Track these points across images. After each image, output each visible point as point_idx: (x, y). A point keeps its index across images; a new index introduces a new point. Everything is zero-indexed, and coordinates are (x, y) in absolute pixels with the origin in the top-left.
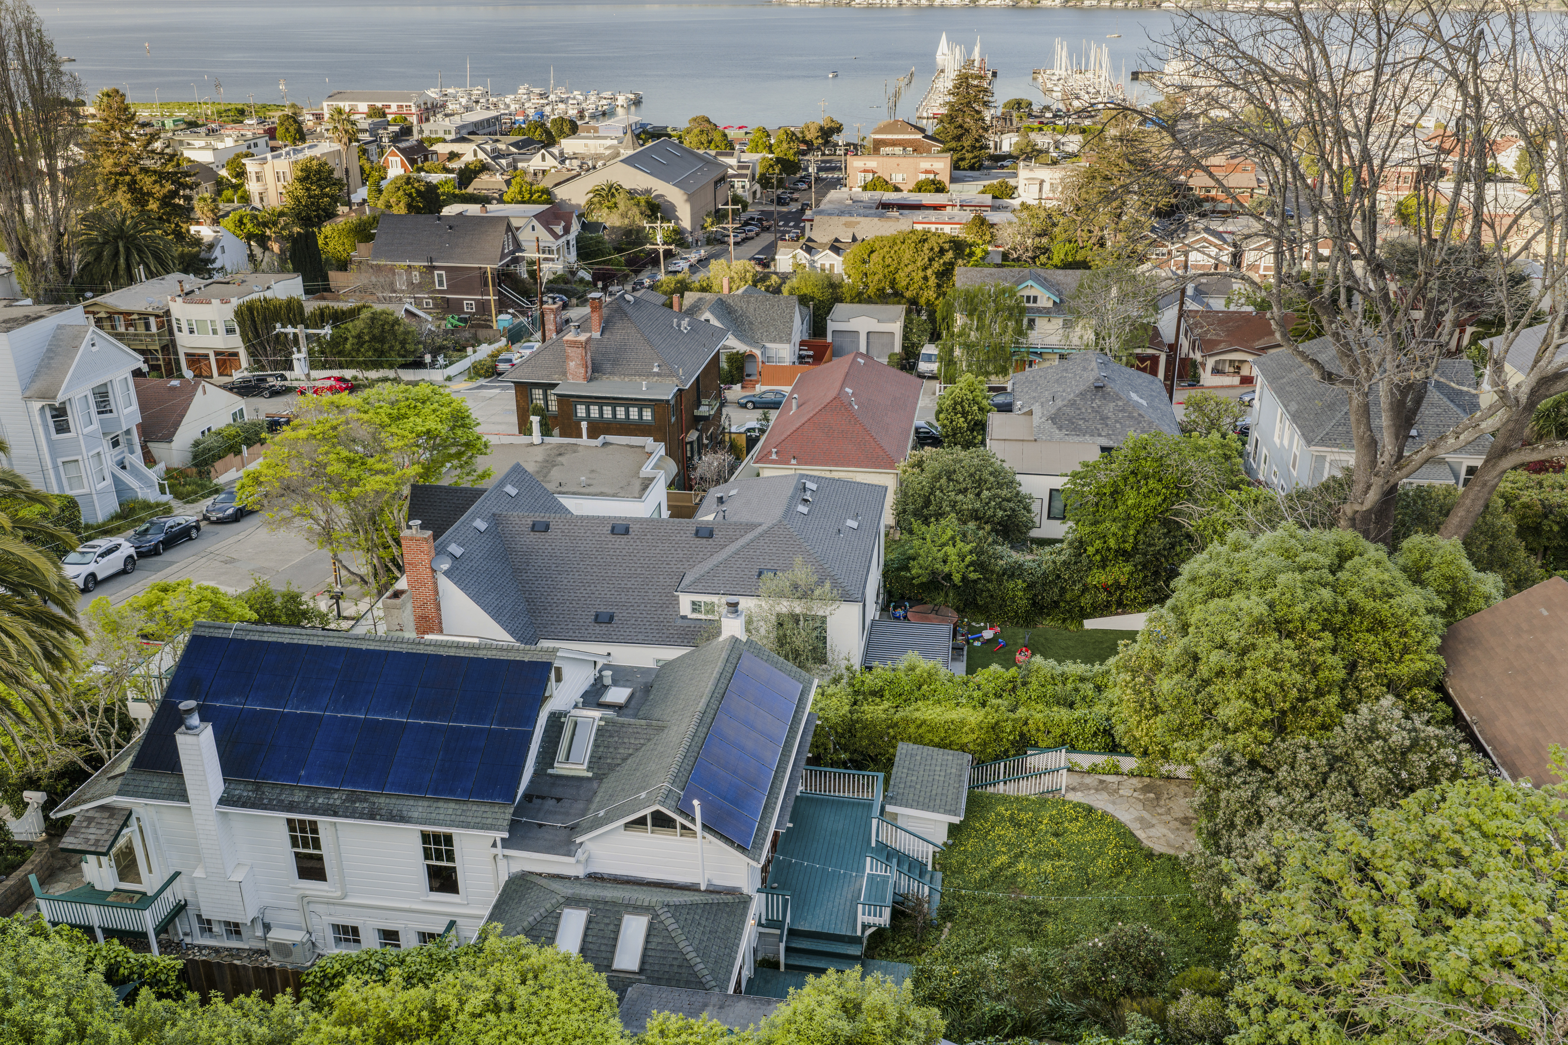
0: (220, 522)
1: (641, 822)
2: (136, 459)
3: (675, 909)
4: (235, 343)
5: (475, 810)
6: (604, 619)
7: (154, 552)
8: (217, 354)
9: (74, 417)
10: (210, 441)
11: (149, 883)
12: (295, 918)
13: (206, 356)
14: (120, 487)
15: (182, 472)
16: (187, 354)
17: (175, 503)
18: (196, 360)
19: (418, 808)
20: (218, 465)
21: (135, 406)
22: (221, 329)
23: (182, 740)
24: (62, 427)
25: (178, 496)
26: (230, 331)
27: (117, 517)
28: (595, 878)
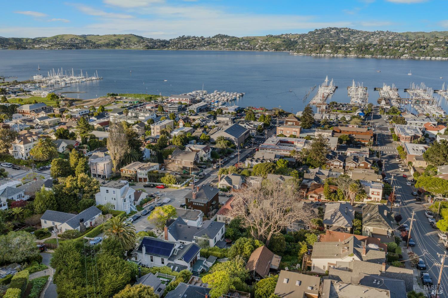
0: (144, 215)
1: (179, 259)
2: (133, 204)
3: (180, 267)
4: (147, 177)
5: (166, 257)
6: (186, 238)
7: (135, 220)
8: (144, 178)
9: (126, 200)
10: (143, 202)
11: (138, 261)
12: (150, 265)
13: (142, 179)
14: (131, 208)
15: (138, 206)
16: (139, 178)
17: (137, 211)
18: (140, 179)
19: (161, 256)
20: (144, 205)
21: (134, 198)
22: (145, 175)
23: (143, 248)
24: (125, 201)
25: (138, 210)
26: (146, 175)
27: (130, 214)
28: (175, 264)
